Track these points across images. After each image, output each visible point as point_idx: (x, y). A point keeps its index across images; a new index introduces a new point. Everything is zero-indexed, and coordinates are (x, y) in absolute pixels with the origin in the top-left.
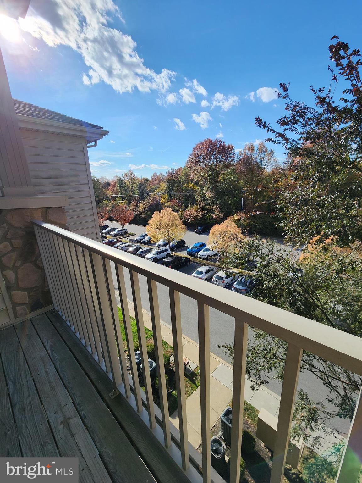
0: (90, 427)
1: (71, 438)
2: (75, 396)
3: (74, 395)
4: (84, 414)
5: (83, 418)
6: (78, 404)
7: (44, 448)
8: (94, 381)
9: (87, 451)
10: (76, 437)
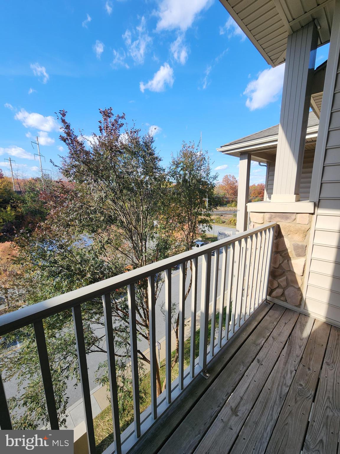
0: (233, 386)
1: (244, 399)
2: (212, 415)
3: (212, 417)
4: (226, 396)
5: (228, 395)
6: (219, 406)
7: (257, 421)
8: (196, 399)
9: (246, 382)
10: (241, 395)
